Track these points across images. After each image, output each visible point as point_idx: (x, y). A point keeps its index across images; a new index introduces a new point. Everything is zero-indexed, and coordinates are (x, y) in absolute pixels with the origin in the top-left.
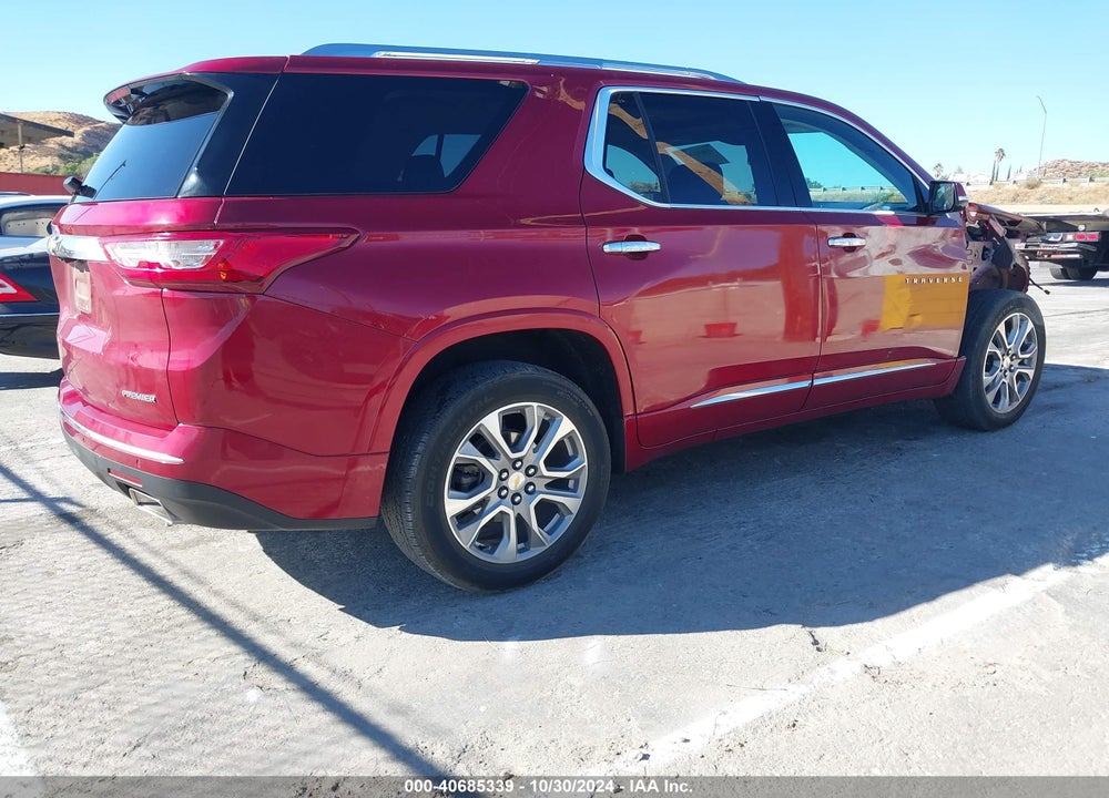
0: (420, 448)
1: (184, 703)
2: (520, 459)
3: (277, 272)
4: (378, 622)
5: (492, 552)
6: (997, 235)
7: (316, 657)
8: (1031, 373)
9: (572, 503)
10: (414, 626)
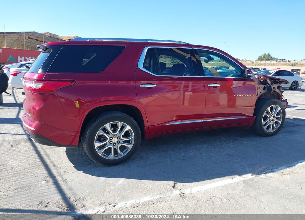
0: (88, 131)
1: (29, 182)
2: (116, 135)
3: (56, 90)
4: (79, 170)
5: (107, 156)
6: (268, 84)
7: (61, 176)
8: (280, 122)
9: (130, 146)
10: (86, 172)
